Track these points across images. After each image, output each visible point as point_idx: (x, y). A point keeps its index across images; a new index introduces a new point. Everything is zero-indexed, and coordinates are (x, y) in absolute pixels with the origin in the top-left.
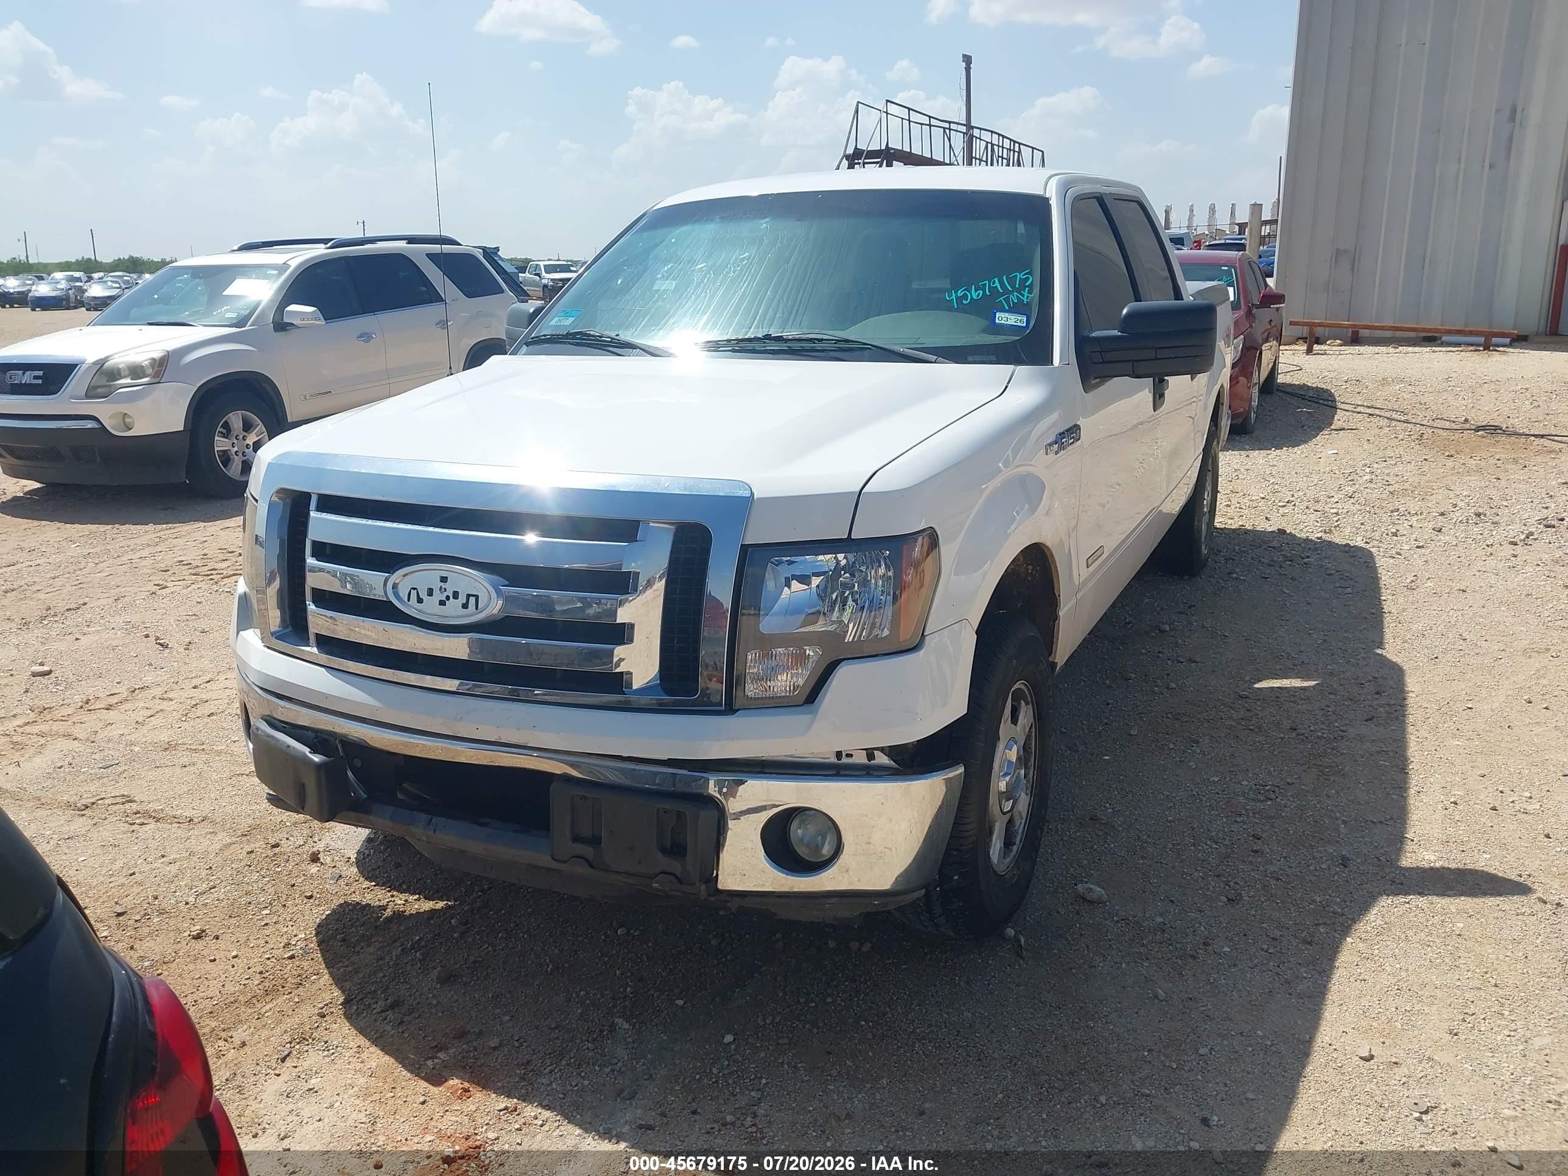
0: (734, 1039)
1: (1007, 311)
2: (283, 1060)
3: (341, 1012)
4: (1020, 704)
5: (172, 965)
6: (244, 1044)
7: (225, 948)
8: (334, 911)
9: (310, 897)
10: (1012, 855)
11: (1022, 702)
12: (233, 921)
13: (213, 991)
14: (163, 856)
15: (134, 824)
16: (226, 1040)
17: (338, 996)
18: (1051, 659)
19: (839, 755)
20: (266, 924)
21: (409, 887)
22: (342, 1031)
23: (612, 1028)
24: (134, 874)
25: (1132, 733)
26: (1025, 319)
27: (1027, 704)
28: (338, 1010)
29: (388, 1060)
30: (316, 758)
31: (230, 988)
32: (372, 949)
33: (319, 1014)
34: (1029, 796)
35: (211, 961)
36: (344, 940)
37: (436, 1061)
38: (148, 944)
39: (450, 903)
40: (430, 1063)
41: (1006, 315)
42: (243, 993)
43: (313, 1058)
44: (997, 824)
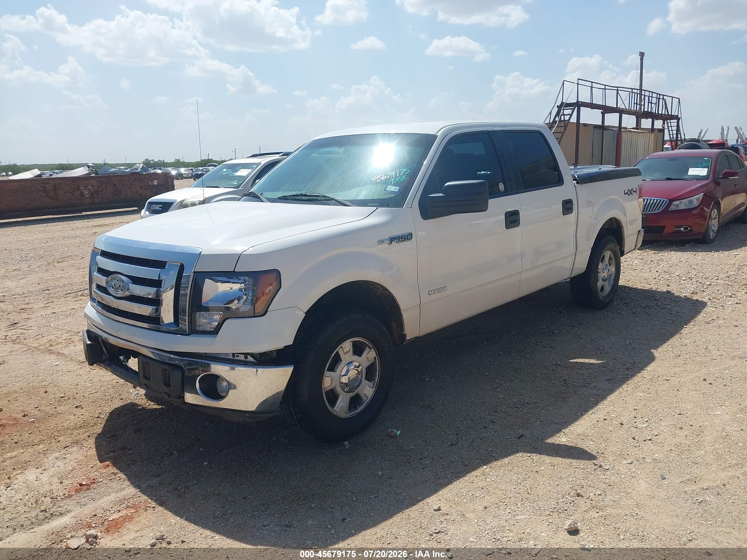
0: (208, 464)
1: (393, 185)
2: (65, 448)
3: (96, 436)
4: (366, 348)
5: (62, 415)
6: (59, 441)
7: (83, 411)
8: (125, 405)
9: (121, 399)
10: (356, 412)
11: (367, 347)
12: (92, 404)
13: (65, 425)
14: (91, 381)
15: (91, 369)
16: (55, 440)
17: (99, 431)
18: (403, 333)
19: (233, 354)
20: (100, 406)
21: (154, 400)
22: (91, 442)
23: (172, 454)
24: (78, 385)
25: (485, 374)
26: (399, 188)
27: (370, 348)
28: (95, 436)
29: (95, 453)
30: (89, 342)
31: (72, 424)
32: (124, 418)
33: (88, 436)
34: (374, 388)
35: (74, 415)
36: (118, 414)
37: (109, 455)
38: (62, 408)
39: (163, 407)
40: (106, 456)
41: (391, 186)
42: (73, 426)
43: (75, 449)
44: (340, 396)
